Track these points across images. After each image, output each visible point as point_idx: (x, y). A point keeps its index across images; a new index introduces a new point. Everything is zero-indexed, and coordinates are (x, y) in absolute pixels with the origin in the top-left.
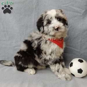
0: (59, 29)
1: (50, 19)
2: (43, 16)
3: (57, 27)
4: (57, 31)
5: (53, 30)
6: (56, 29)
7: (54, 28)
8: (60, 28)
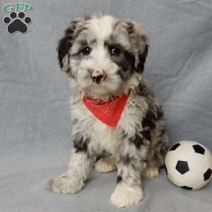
0: (102, 79)
1: (88, 42)
3: (98, 74)
5: (86, 77)
6: (94, 77)
7: (90, 71)
8: (105, 78)
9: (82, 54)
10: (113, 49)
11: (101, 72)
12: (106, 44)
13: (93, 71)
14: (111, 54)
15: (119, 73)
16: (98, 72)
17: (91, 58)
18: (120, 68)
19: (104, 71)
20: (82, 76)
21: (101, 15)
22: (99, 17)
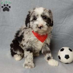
0: (42, 28)
2: (30, 13)
3: (40, 26)
4: (39, 29)
5: (36, 27)
6: (39, 27)
7: (37, 25)
9: (34, 20)
10: (44, 17)
11: (41, 25)
12: (41, 16)
13: (38, 25)
14: (44, 19)
15: (47, 25)
16: (40, 25)
17: (37, 21)
18: (47, 23)
19: (42, 25)
20: (35, 27)
21: (39, 7)
22: (38, 8)
